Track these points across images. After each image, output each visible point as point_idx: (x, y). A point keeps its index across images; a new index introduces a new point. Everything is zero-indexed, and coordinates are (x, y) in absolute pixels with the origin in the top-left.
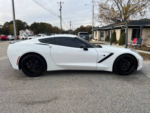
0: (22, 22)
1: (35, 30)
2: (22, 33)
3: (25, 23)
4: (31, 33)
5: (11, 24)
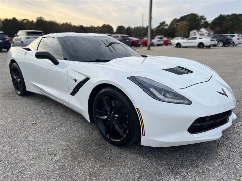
0: (198, 16)
1: (219, 28)
2: (193, 34)
3: (202, 18)
4: (209, 34)
5: (180, 22)
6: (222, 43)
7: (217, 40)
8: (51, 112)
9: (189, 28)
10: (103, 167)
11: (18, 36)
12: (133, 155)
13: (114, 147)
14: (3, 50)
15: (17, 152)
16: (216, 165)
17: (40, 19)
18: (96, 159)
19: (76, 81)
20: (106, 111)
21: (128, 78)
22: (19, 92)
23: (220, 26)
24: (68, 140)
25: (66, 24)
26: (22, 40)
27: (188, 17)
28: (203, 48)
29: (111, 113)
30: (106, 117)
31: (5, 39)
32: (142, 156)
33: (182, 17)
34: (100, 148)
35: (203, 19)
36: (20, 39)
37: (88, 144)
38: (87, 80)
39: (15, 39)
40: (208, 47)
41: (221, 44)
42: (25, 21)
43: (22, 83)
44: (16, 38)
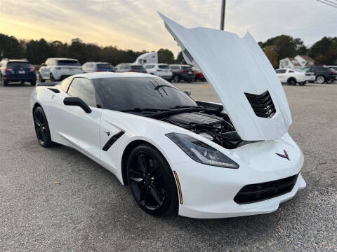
0: (292, 39)
1: (321, 56)
2: (284, 64)
3: (298, 41)
4: (307, 64)
5: (267, 47)
6: (323, 78)
7: (315, 75)
8: (80, 170)
9: (278, 55)
10: (133, 239)
11: (46, 65)
12: (170, 227)
13: (149, 216)
14: (26, 83)
15: (36, 218)
16: (270, 244)
17: (76, 41)
18: (126, 230)
19: (109, 134)
20: (142, 172)
21: (166, 135)
22: (42, 143)
23: (323, 53)
24: (95, 206)
25: (111, 48)
26: (51, 71)
27: (278, 41)
28: (295, 85)
29: (146, 175)
30: (141, 179)
31: (29, 69)
32: (181, 229)
33: (269, 41)
34: (132, 216)
35: (299, 44)
36: (48, 70)
37: (118, 212)
38: (122, 133)
39: (42, 70)
40: (303, 84)
41: (321, 80)
42: (57, 43)
43: (47, 132)
44: (43, 67)
